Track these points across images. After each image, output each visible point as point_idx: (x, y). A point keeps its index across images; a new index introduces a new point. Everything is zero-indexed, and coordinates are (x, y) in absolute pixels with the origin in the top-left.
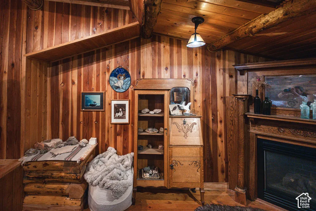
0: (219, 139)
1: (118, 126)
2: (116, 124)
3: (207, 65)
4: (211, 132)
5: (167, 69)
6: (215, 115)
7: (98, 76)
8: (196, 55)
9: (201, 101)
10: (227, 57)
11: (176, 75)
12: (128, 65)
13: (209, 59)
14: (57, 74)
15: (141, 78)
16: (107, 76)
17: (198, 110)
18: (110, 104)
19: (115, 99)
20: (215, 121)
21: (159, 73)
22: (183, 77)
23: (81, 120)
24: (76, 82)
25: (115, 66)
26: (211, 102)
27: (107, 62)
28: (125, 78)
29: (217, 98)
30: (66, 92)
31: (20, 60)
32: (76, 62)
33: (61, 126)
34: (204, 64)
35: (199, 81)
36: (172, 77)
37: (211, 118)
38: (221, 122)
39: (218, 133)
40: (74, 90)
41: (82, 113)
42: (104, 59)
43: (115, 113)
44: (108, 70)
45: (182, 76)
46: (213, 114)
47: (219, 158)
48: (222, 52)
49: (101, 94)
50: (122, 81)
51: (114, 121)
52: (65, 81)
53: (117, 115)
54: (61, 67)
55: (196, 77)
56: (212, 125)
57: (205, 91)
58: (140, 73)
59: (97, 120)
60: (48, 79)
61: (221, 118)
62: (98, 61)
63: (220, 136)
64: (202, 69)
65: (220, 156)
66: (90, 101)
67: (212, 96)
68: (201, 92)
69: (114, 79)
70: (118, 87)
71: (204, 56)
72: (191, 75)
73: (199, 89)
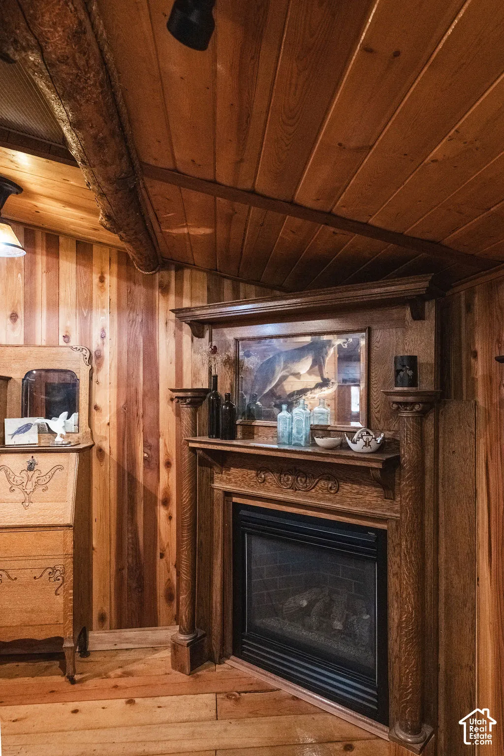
0: (162, 512)
3: (132, 309)
4: (140, 493)
5: (14, 317)
6: (152, 448)
8: (102, 279)
9: (114, 410)
10: (187, 286)
11: (41, 335)
13: (140, 291)
17: (103, 434)
20: (151, 463)
22: (62, 342)
26: (141, 411)
29: (158, 401)
34: (123, 306)
35: (109, 354)
36: (29, 340)
37: (141, 455)
38: (168, 464)
39: (160, 496)
45: (61, 339)
46: (146, 444)
47: (161, 564)
48: (173, 273)
55: (100, 341)
56: (145, 474)
57: (125, 381)
61: (167, 454)
63: (166, 503)
64: (119, 321)
65: (162, 556)
67: (144, 395)
68: (114, 383)
71: (124, 285)
72: (86, 336)
73: (107, 374)
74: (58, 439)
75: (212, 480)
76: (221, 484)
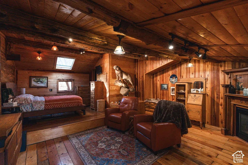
0: (220, 107)
1: (173, 96)
2: (172, 96)
3: (214, 70)
4: (216, 103)
5: (192, 74)
7: (166, 78)
8: (208, 66)
9: (210, 88)
10: (226, 65)
11: (197, 76)
12: (177, 73)
13: (216, 67)
14: (154, 78)
15: (182, 78)
16: (169, 77)
17: (208, 92)
18: (170, 88)
19: (172, 86)
20: (218, 98)
21: (189, 76)
22: (200, 77)
23: (161, 93)
24: (159, 80)
25: (172, 74)
26: (216, 88)
27: (169, 72)
28: (175, 78)
29: (220, 87)
30: (156, 84)
31: (144, 75)
32: (159, 73)
33: (155, 95)
34: (212, 70)
35: (209, 78)
36: (195, 77)
37: (216, 96)
38: (222, 98)
39: (220, 104)
40: (159, 83)
41: (161, 91)
42: (168, 71)
43: (172, 92)
44: (169, 75)
46: (217, 94)
47: (220, 116)
48: (223, 63)
49: (167, 84)
50: (174, 80)
51: (172, 94)
52: (156, 80)
53: (173, 92)
54: (155, 75)
55: (207, 76)
56: (217, 100)
57: (212, 83)
58: (181, 76)
59: (166, 94)
60: (151, 80)
61: (222, 96)
62: (166, 72)
63: (221, 105)
64: (211, 73)
65: (220, 115)
66: (163, 87)
68: (210, 83)
69: (171, 79)
70: (173, 82)
71: (212, 66)
72: (205, 76)
73: (209, 82)
74: (199, 92)
75: (231, 101)
76: (233, 102)
